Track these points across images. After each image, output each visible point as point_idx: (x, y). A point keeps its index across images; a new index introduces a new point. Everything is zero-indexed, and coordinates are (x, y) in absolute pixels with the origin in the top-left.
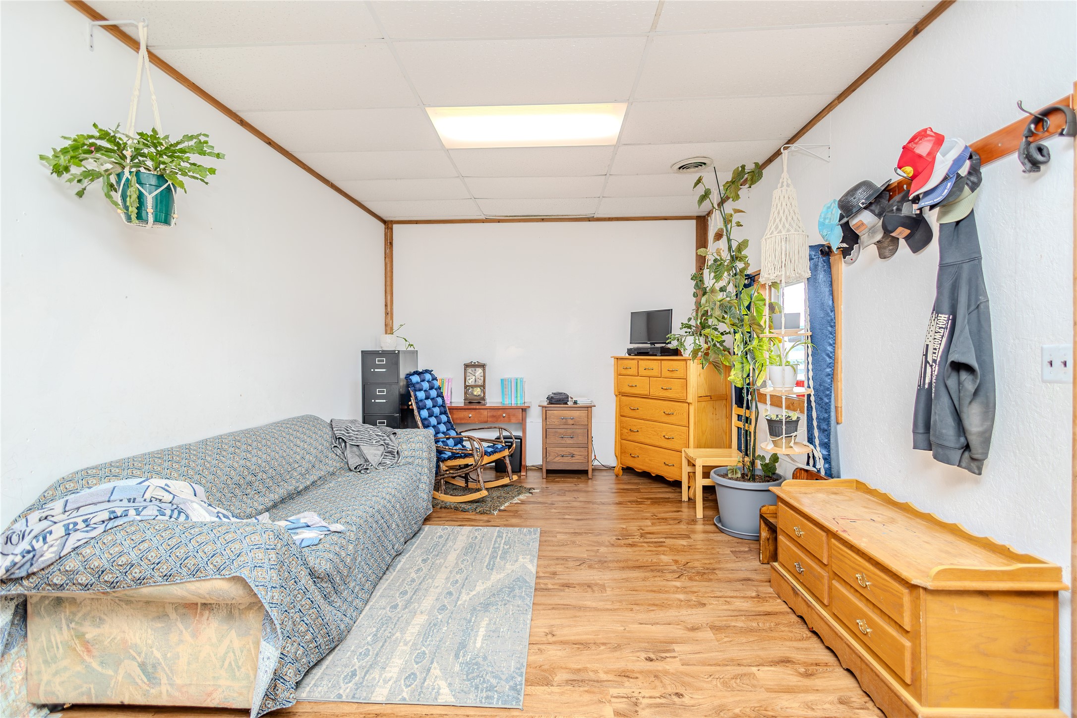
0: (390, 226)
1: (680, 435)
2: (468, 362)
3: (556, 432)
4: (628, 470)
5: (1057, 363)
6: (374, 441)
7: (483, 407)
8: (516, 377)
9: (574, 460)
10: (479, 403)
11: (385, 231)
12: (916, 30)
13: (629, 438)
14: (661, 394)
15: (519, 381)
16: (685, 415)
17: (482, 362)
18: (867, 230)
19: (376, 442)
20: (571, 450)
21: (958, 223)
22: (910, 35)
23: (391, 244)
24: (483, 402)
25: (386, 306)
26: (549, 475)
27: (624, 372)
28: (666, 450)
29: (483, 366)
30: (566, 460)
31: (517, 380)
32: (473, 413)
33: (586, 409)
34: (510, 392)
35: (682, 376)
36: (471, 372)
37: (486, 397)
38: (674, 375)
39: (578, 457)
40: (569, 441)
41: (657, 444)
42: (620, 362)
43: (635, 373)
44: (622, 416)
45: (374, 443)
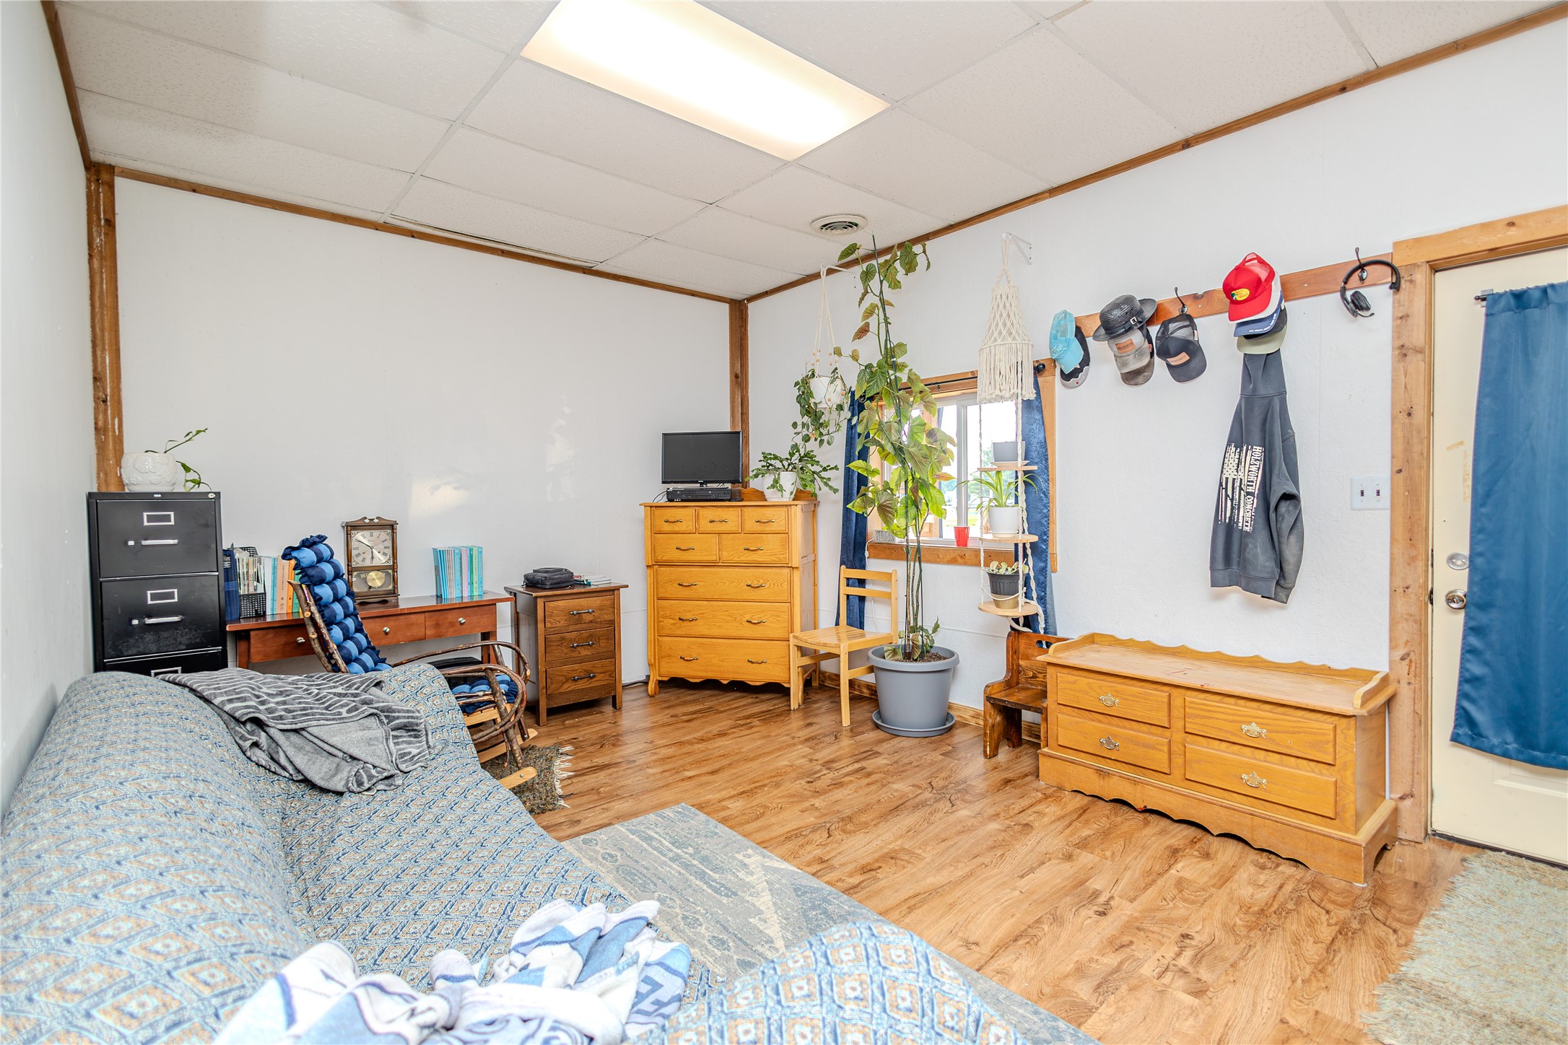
0: (105, 176)
1: (778, 616)
2: (353, 517)
3: (563, 639)
4: (676, 684)
5: (1370, 493)
6: (344, 710)
7: (392, 611)
8: (469, 544)
9: (594, 683)
10: (385, 602)
11: (88, 187)
12: (1186, 144)
13: (678, 632)
14: (743, 558)
15: (475, 553)
16: (785, 586)
17: (389, 517)
18: (1134, 350)
19: (349, 711)
20: (587, 666)
21: (1268, 355)
22: (1178, 147)
23: (111, 223)
24: (392, 599)
25: (97, 379)
26: (550, 718)
27: (667, 527)
28: (754, 641)
29: (392, 526)
30: (582, 685)
31: (471, 550)
32: (392, 623)
33: (611, 593)
34: (458, 574)
35: (782, 528)
36: (361, 538)
37: (400, 591)
38: (768, 528)
39: (599, 677)
40: (585, 652)
41: (735, 634)
42: (658, 512)
43: (691, 528)
44: (659, 599)
45: (345, 715)
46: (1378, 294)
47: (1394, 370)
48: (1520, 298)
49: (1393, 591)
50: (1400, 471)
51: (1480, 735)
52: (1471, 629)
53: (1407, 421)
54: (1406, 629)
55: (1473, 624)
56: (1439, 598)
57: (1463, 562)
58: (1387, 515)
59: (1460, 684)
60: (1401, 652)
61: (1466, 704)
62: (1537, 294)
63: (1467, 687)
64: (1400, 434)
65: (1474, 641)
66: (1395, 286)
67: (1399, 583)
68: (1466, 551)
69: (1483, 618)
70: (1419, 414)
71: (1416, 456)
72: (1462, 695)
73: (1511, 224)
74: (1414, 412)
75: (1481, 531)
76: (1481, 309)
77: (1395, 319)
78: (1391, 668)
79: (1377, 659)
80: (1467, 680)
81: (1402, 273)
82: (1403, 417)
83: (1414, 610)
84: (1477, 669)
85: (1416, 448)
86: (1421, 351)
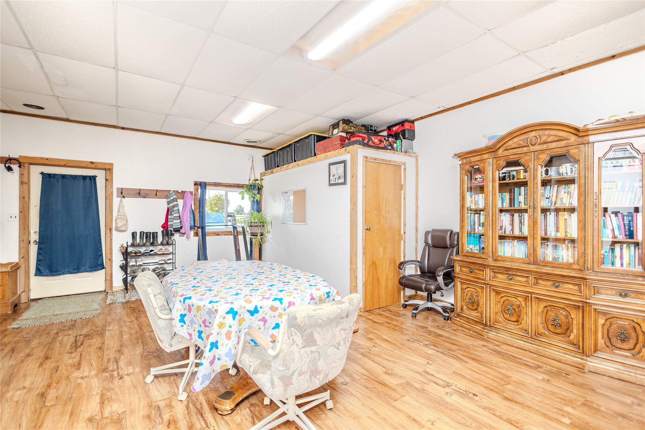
5: (13, 217)
46: (15, 167)
47: (20, 187)
48: (49, 175)
49: (20, 242)
50: (21, 212)
51: (41, 273)
52: (39, 249)
53: (23, 199)
54: (23, 250)
55: (40, 247)
56: (32, 242)
57: (38, 234)
58: (18, 223)
59: (37, 261)
60: (22, 256)
61: (38, 266)
62: (52, 176)
63: (39, 262)
64: (21, 203)
65: (41, 252)
66: (20, 167)
67: (21, 239)
68: (38, 231)
69: (42, 246)
70: (26, 198)
71: (25, 208)
72: (37, 264)
73: (47, 159)
74: (25, 197)
75: (41, 226)
76: (41, 176)
77: (20, 174)
78: (19, 261)
79: (15, 259)
80: (38, 260)
81: (21, 164)
82: (22, 199)
83: (25, 246)
84: (41, 258)
85: (26, 206)
86: (27, 183)
